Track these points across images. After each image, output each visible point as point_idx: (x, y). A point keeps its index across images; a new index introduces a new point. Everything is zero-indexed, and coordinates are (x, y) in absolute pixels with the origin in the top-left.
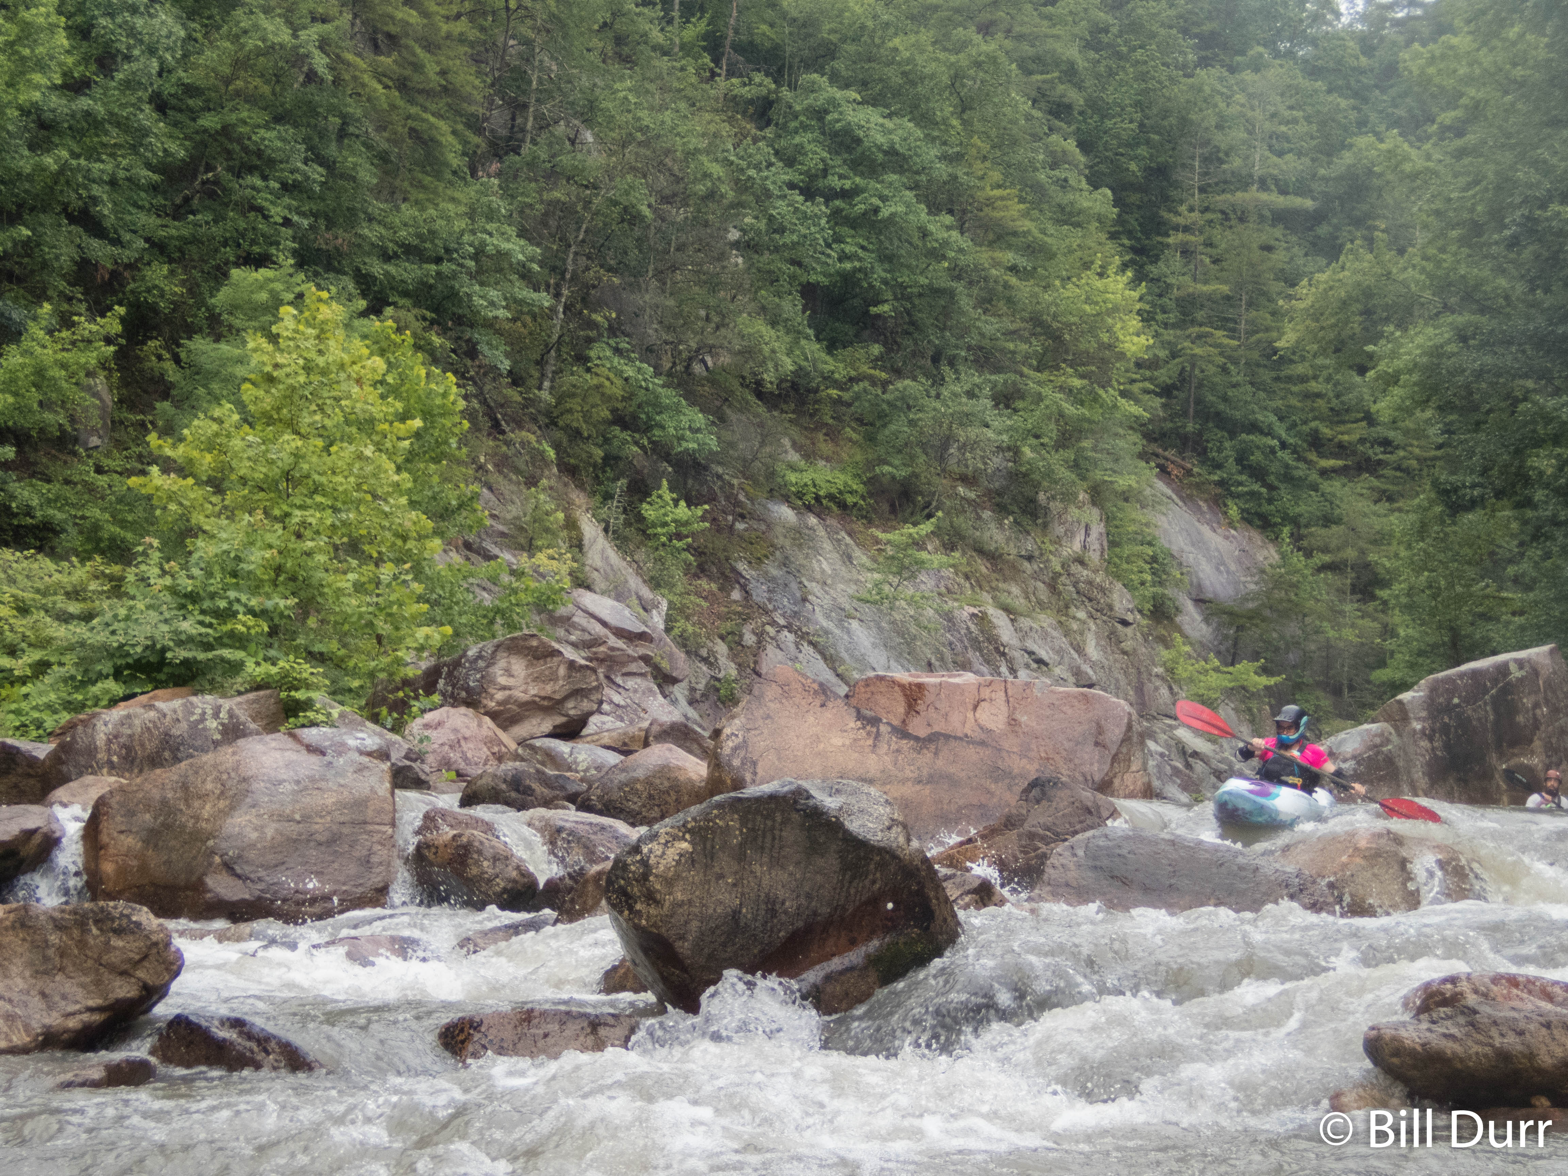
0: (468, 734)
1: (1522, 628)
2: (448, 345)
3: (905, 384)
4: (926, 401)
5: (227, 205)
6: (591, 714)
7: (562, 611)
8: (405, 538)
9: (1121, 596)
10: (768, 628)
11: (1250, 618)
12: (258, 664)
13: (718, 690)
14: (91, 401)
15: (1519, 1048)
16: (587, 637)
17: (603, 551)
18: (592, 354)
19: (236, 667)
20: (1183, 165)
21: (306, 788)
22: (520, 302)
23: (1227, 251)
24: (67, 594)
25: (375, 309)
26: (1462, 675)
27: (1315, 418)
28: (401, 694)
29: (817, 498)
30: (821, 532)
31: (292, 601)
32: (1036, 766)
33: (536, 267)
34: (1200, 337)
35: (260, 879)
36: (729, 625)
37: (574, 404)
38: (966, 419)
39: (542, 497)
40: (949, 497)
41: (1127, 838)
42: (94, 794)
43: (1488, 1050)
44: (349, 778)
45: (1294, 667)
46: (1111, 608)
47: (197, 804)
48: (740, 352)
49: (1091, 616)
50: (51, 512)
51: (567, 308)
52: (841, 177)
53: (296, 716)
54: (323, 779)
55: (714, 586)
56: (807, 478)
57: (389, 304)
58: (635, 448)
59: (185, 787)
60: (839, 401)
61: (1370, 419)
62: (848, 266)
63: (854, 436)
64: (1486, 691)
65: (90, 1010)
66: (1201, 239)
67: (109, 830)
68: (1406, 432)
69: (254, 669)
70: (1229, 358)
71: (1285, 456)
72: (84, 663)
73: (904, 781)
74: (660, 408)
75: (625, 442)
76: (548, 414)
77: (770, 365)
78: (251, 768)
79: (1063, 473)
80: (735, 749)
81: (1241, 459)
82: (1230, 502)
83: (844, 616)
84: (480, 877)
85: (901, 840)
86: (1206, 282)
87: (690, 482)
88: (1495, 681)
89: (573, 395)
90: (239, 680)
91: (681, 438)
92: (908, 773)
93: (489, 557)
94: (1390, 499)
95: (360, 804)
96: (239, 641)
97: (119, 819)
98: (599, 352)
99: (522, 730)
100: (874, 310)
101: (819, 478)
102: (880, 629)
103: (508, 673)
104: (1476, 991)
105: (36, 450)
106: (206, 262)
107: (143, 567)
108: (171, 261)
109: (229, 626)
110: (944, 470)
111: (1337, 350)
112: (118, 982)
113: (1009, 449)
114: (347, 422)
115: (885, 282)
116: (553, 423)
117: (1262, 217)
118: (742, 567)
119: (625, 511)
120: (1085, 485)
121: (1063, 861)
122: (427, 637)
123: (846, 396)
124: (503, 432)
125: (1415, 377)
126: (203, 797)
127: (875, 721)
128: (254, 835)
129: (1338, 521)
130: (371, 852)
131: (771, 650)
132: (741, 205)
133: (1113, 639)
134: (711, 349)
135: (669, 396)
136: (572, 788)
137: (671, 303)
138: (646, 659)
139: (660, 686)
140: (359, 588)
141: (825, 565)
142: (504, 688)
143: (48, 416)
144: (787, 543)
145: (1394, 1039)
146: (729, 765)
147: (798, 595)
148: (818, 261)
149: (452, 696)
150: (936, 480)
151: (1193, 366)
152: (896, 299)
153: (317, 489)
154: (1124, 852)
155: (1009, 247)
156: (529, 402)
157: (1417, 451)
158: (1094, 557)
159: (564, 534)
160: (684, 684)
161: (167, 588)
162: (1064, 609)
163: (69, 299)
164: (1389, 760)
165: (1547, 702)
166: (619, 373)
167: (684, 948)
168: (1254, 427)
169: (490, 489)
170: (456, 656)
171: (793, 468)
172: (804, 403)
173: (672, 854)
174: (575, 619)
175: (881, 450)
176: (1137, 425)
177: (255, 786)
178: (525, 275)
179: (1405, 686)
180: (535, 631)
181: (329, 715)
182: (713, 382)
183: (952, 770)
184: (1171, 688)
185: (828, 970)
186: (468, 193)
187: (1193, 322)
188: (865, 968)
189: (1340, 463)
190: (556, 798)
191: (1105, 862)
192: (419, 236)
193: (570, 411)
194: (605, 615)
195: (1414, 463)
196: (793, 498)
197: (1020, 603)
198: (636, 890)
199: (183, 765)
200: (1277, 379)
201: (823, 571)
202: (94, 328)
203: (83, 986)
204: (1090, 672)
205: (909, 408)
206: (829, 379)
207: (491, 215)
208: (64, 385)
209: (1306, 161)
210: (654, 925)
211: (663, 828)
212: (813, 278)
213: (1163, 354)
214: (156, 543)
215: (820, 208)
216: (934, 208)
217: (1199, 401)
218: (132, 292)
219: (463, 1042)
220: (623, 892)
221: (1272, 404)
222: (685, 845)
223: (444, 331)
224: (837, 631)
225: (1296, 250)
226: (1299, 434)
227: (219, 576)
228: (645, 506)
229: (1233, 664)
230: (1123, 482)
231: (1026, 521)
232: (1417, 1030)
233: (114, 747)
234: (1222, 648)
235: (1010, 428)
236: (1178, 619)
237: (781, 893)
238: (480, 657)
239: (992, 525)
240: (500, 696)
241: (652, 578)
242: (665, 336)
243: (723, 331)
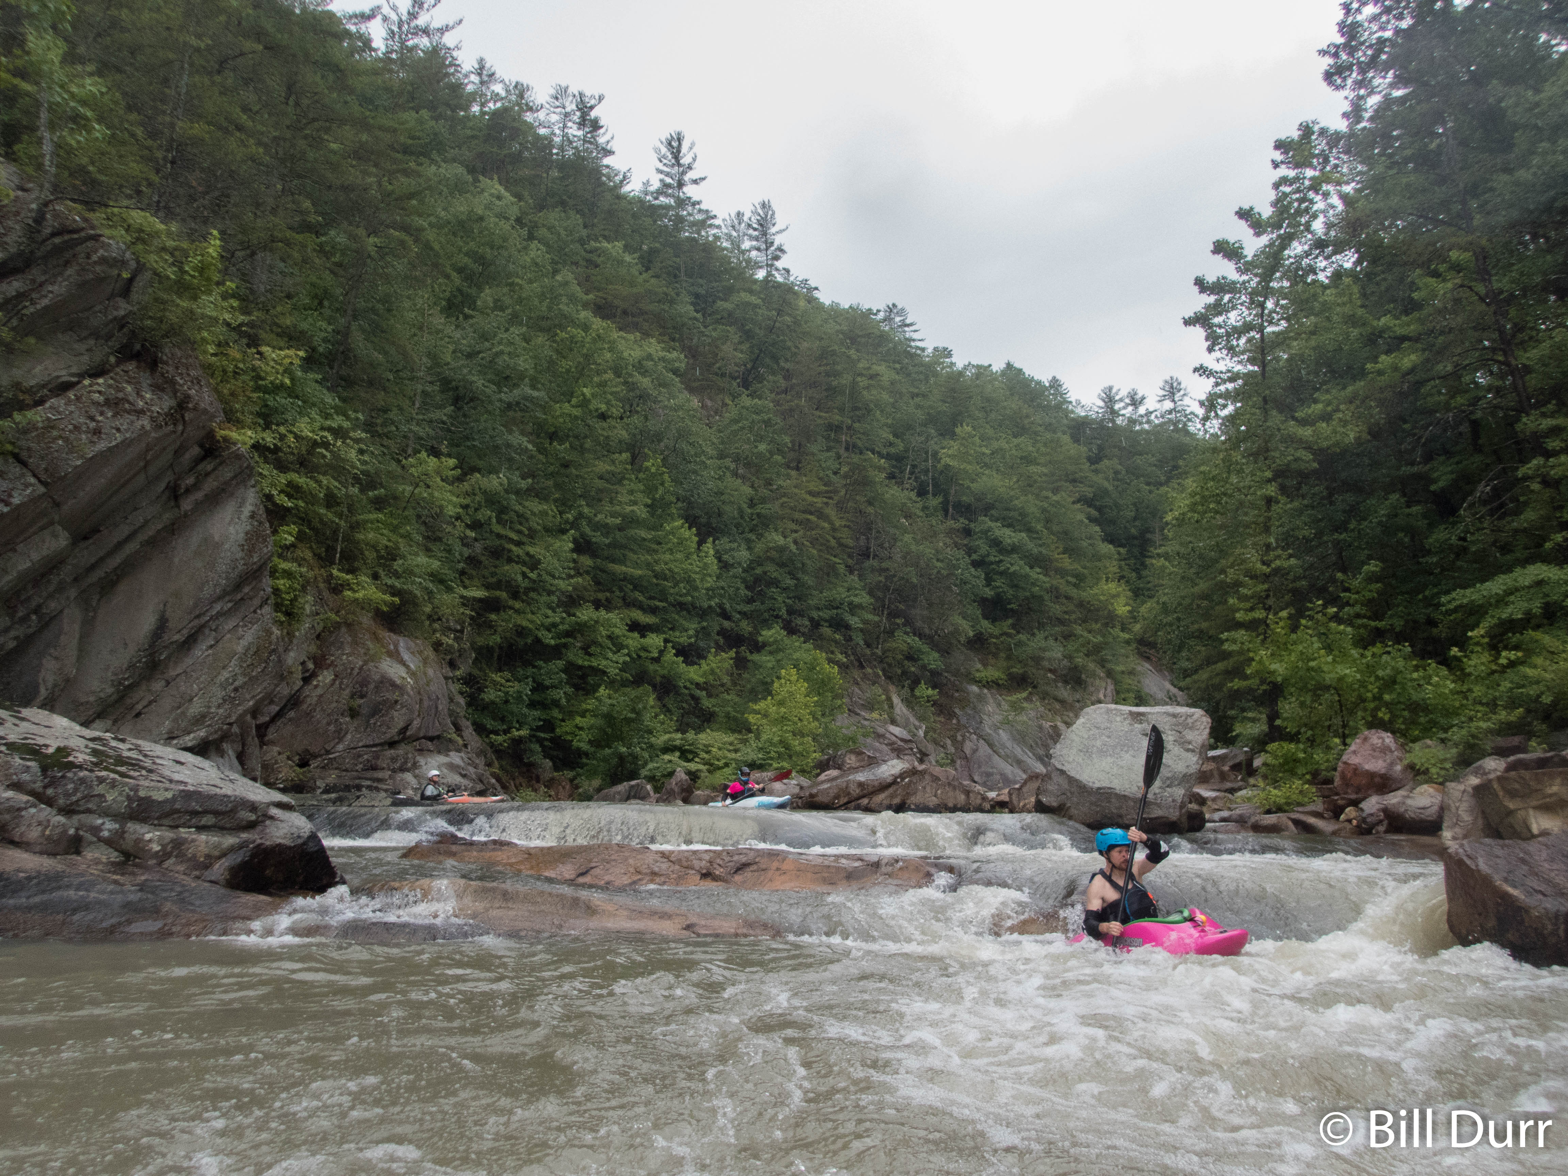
3: (1021, 635)
4: (1029, 643)
10: (967, 734)
17: (901, 709)
18: (896, 635)
22: (868, 620)
29: (988, 682)
30: (989, 696)
36: (952, 733)
37: (889, 654)
39: (878, 689)
48: (952, 630)
51: (886, 620)
52: (994, 557)
55: (945, 719)
56: (984, 674)
58: (913, 668)
60: (996, 643)
62: (996, 591)
63: (1002, 657)
74: (922, 653)
75: (909, 666)
76: (880, 658)
77: (964, 633)
79: (1093, 666)
83: (996, 728)
87: (933, 680)
89: (889, 650)
91: (930, 664)
98: (899, 634)
100: (1009, 607)
101: (989, 674)
110: (1040, 668)
113: (1068, 658)
115: (1013, 596)
116: (881, 662)
118: (957, 711)
119: (909, 693)
120: (1104, 670)
123: (999, 641)
131: (968, 742)
134: (942, 629)
135: (925, 648)
141: (990, 708)
144: (975, 700)
147: (979, 720)
150: (1037, 672)
152: (1018, 602)
156: (873, 654)
158: (1108, 699)
159: (886, 703)
166: (906, 641)
171: (978, 671)
172: (983, 645)
175: (1013, 662)
186: (847, 582)
193: (888, 657)
194: (898, 733)
196: (978, 683)
201: (989, 711)
205: (1023, 645)
206: (991, 636)
212: (983, 597)
216: (1032, 566)
224: (994, 734)
228: (916, 690)
230: (1125, 667)
231: (1077, 686)
239: (1062, 689)
241: (920, 717)
243: (946, 623)
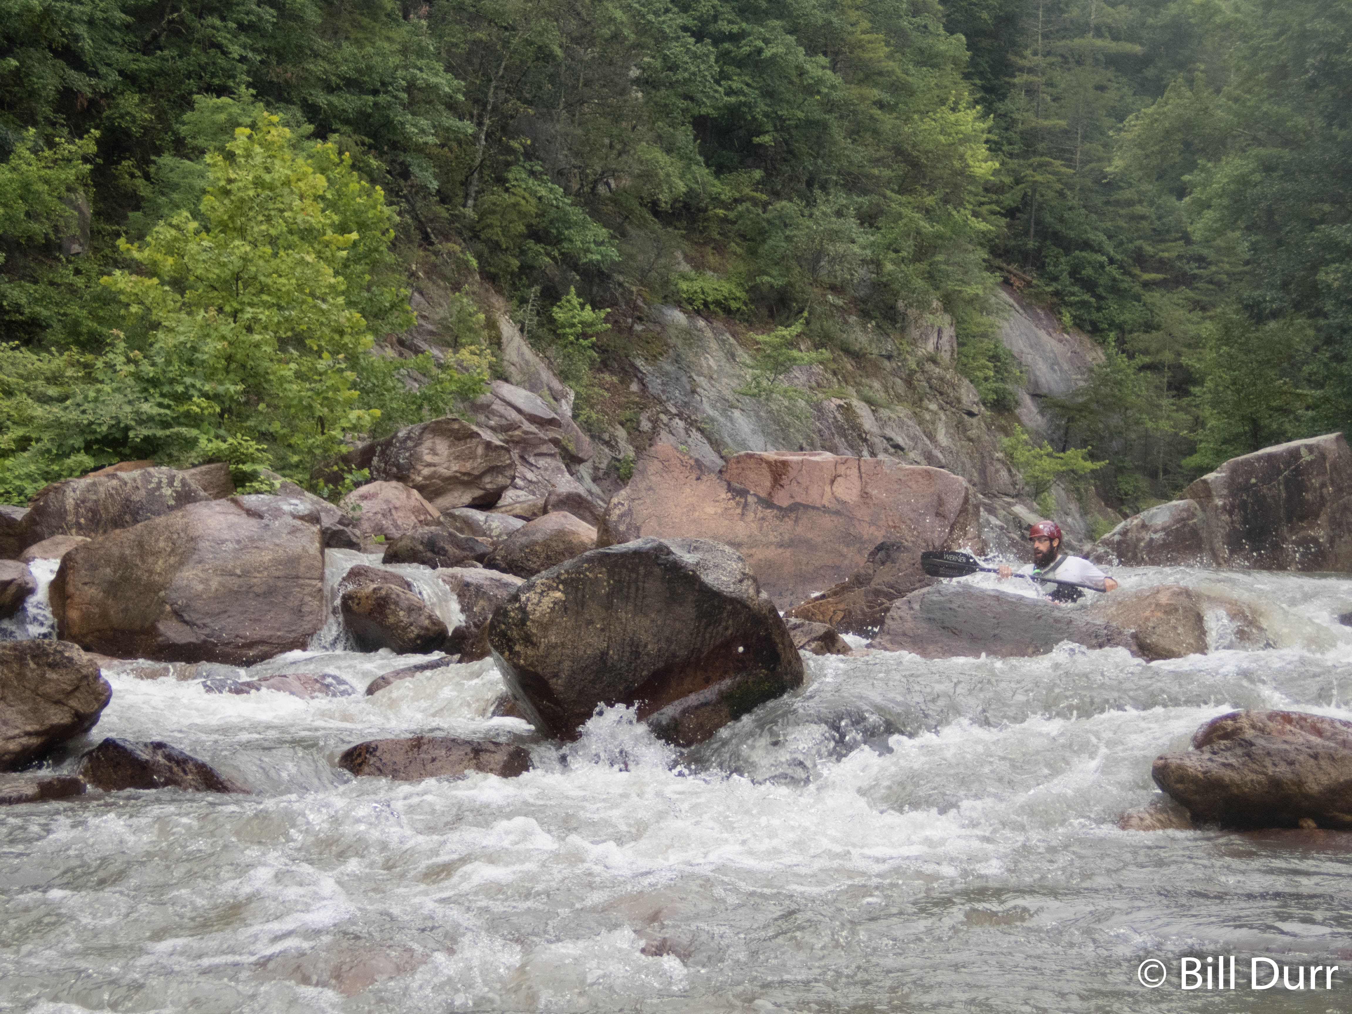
0: (398, 504)
1: (1314, 420)
2: (385, 167)
3: (783, 204)
4: (801, 220)
5: (190, 42)
6: (504, 488)
7: (482, 399)
8: (342, 333)
9: (968, 391)
10: (662, 416)
11: (1080, 411)
12: (210, 441)
13: (618, 469)
14: (70, 212)
15: (1289, 776)
16: (504, 422)
17: (519, 349)
18: (510, 176)
19: (191, 443)
20: (1029, 15)
21: (246, 547)
22: (448, 130)
23: (1065, 90)
24: (48, 380)
25: (322, 134)
26: (1259, 459)
27: (1140, 238)
28: (335, 468)
29: (706, 304)
30: (709, 333)
31: (241, 387)
32: (883, 532)
33: (461, 97)
34: (1041, 165)
35: (205, 625)
36: (628, 413)
37: (493, 220)
38: (834, 236)
39: (465, 300)
40: (820, 303)
41: (957, 594)
42: (63, 550)
43: (1261, 778)
44: (284, 539)
45: (1117, 453)
46: (959, 401)
47: (151, 560)
48: (639, 176)
49: (942, 408)
50: (38, 309)
51: (488, 135)
52: (730, 22)
53: (243, 486)
54: (261, 539)
55: (615, 379)
56: (696, 286)
57: (335, 131)
58: (547, 259)
59: (141, 545)
60: (725, 220)
61: (1186, 238)
62: (733, 99)
63: (739, 250)
64: (1280, 472)
65: (28, 734)
66: (1043, 80)
67: (74, 583)
68: (1218, 250)
69: (207, 445)
70: (1066, 184)
71: (1113, 271)
72: (60, 440)
73: (767, 545)
74: (569, 225)
75: (538, 254)
76: (472, 229)
77: (665, 187)
78: (199, 530)
79: (919, 283)
80: (622, 516)
81: (1074, 272)
82: (1063, 310)
83: (727, 406)
84: (396, 626)
85: (751, 591)
86: (1046, 117)
87: (595, 289)
88: (1288, 464)
89: (494, 212)
90: (194, 454)
91: (588, 251)
92: (772, 538)
93: (417, 351)
94: (1203, 309)
95: (293, 561)
96: (194, 420)
97: (83, 572)
98: (516, 174)
99: (444, 501)
100: (756, 140)
101: (707, 287)
102: (759, 417)
103: (433, 451)
104: (1253, 727)
105: (26, 256)
106: (172, 92)
107: (111, 355)
108: (141, 90)
109: (186, 407)
110: (815, 281)
111: (1160, 177)
112: (52, 710)
113: (872, 261)
114: (291, 232)
115: (766, 115)
116: (476, 236)
117: (1096, 60)
118: (639, 363)
119: (538, 314)
120: (938, 294)
121: (900, 613)
122: (359, 418)
123: (732, 215)
124: (432, 244)
125: (1226, 201)
126: (157, 554)
127: (743, 493)
128: (200, 587)
129: (1158, 328)
130: (302, 603)
131: (664, 434)
132: (639, 46)
133: (960, 428)
134: (614, 173)
135: (576, 213)
136: (480, 550)
137: (579, 132)
138: (556, 442)
139: (567, 466)
140: (299, 376)
141: (712, 362)
142: (429, 465)
143: (35, 226)
144: (679, 343)
145: (1179, 767)
146: (616, 530)
147: (688, 387)
148: (708, 97)
149: (385, 471)
150: (809, 289)
151: (1034, 191)
152: (776, 130)
153: (263, 289)
154: (952, 606)
155: (876, 85)
156: (455, 218)
157: (1227, 267)
158: (945, 357)
159: (485, 333)
160: (589, 464)
161: (132, 374)
162: (918, 402)
163: (53, 124)
164: (1194, 532)
165: (1333, 482)
166: (533, 193)
167: (557, 684)
168: (1087, 245)
169: (421, 293)
170: (388, 437)
171: (684, 277)
172: (694, 222)
173: (547, 602)
174: (494, 407)
175: (762, 263)
176: (985, 241)
177: (202, 545)
178: (452, 106)
179: (1212, 470)
180: (456, 416)
181: (272, 485)
182: (615, 202)
183: (810, 536)
184: (1010, 471)
185: (685, 705)
186: (401, 33)
187: (1035, 152)
188: (718, 702)
189: (1161, 276)
190: (466, 558)
191: (938, 615)
192: (358, 71)
193: (491, 226)
194: (520, 403)
195: (1224, 277)
196: (684, 304)
197: (880, 396)
198: (515, 634)
199: (139, 526)
200: (1107, 203)
201: (710, 367)
202: (73, 148)
203: (21, 713)
204: (940, 456)
205: (786, 225)
206: (716, 200)
207: (421, 52)
208: (48, 198)
209: (1137, 11)
210: (531, 664)
211: (539, 580)
212: (704, 111)
213: (1008, 180)
214: (122, 335)
215: (707, 47)
216: (812, 50)
217: (1038, 222)
218: (108, 118)
219: (360, 765)
220: (503, 634)
221: (1103, 225)
222: (558, 595)
223: (381, 155)
224: (722, 419)
225: (1125, 90)
226: (1125, 252)
227: (177, 365)
228: (555, 309)
229: (1064, 450)
230: (970, 290)
231: (886, 325)
232: (1200, 760)
233: (82, 510)
234: (1055, 437)
235: (872, 244)
236: (1017, 411)
237: (644, 637)
238: (408, 438)
239: (857, 329)
240: (426, 471)
241: (561, 372)
242: (573, 161)
243: (624, 157)
